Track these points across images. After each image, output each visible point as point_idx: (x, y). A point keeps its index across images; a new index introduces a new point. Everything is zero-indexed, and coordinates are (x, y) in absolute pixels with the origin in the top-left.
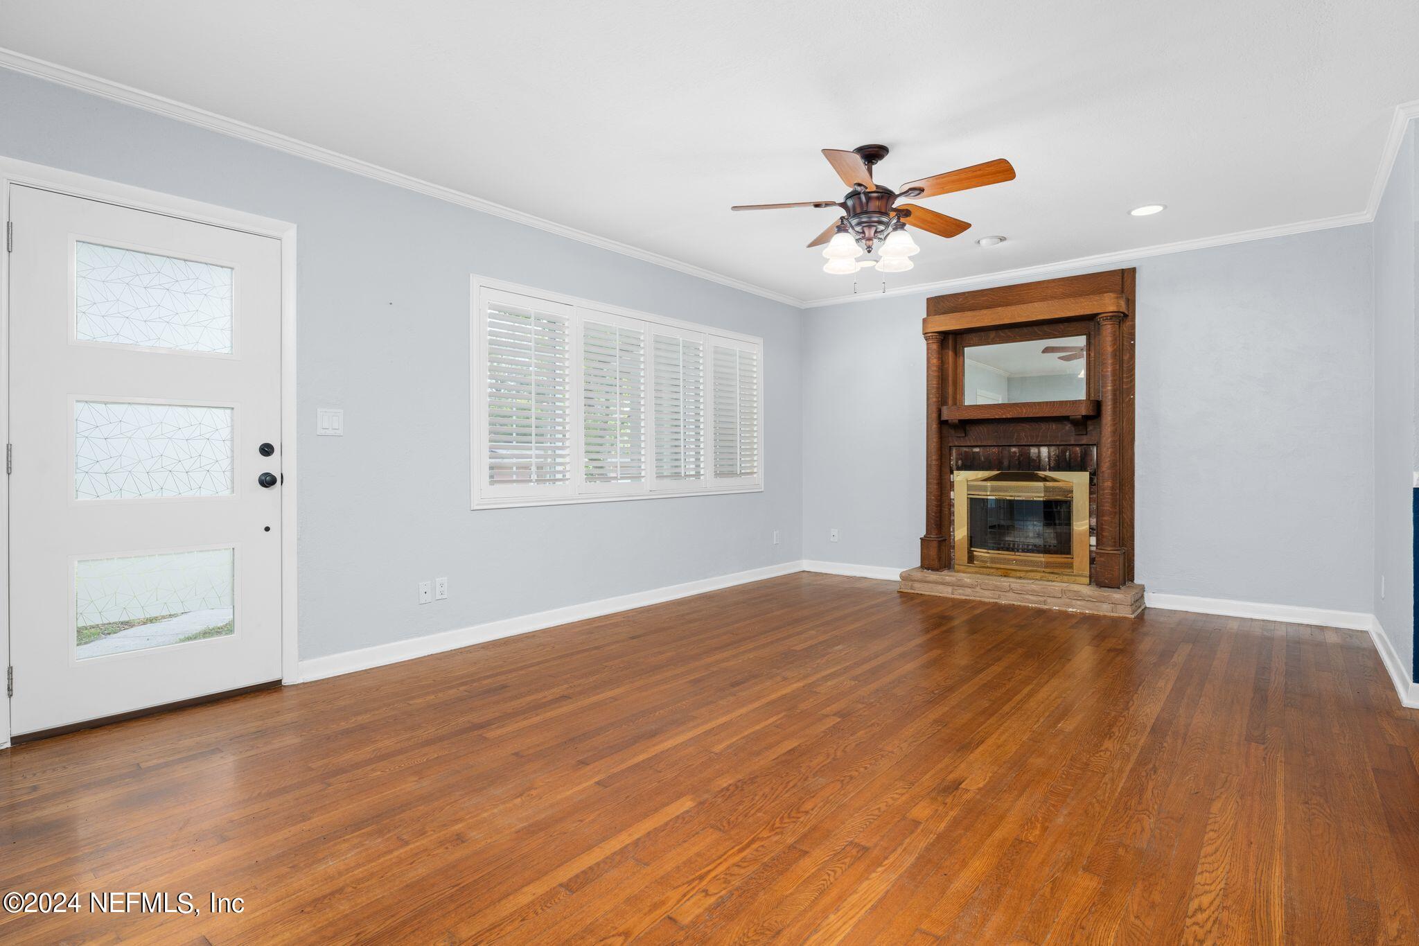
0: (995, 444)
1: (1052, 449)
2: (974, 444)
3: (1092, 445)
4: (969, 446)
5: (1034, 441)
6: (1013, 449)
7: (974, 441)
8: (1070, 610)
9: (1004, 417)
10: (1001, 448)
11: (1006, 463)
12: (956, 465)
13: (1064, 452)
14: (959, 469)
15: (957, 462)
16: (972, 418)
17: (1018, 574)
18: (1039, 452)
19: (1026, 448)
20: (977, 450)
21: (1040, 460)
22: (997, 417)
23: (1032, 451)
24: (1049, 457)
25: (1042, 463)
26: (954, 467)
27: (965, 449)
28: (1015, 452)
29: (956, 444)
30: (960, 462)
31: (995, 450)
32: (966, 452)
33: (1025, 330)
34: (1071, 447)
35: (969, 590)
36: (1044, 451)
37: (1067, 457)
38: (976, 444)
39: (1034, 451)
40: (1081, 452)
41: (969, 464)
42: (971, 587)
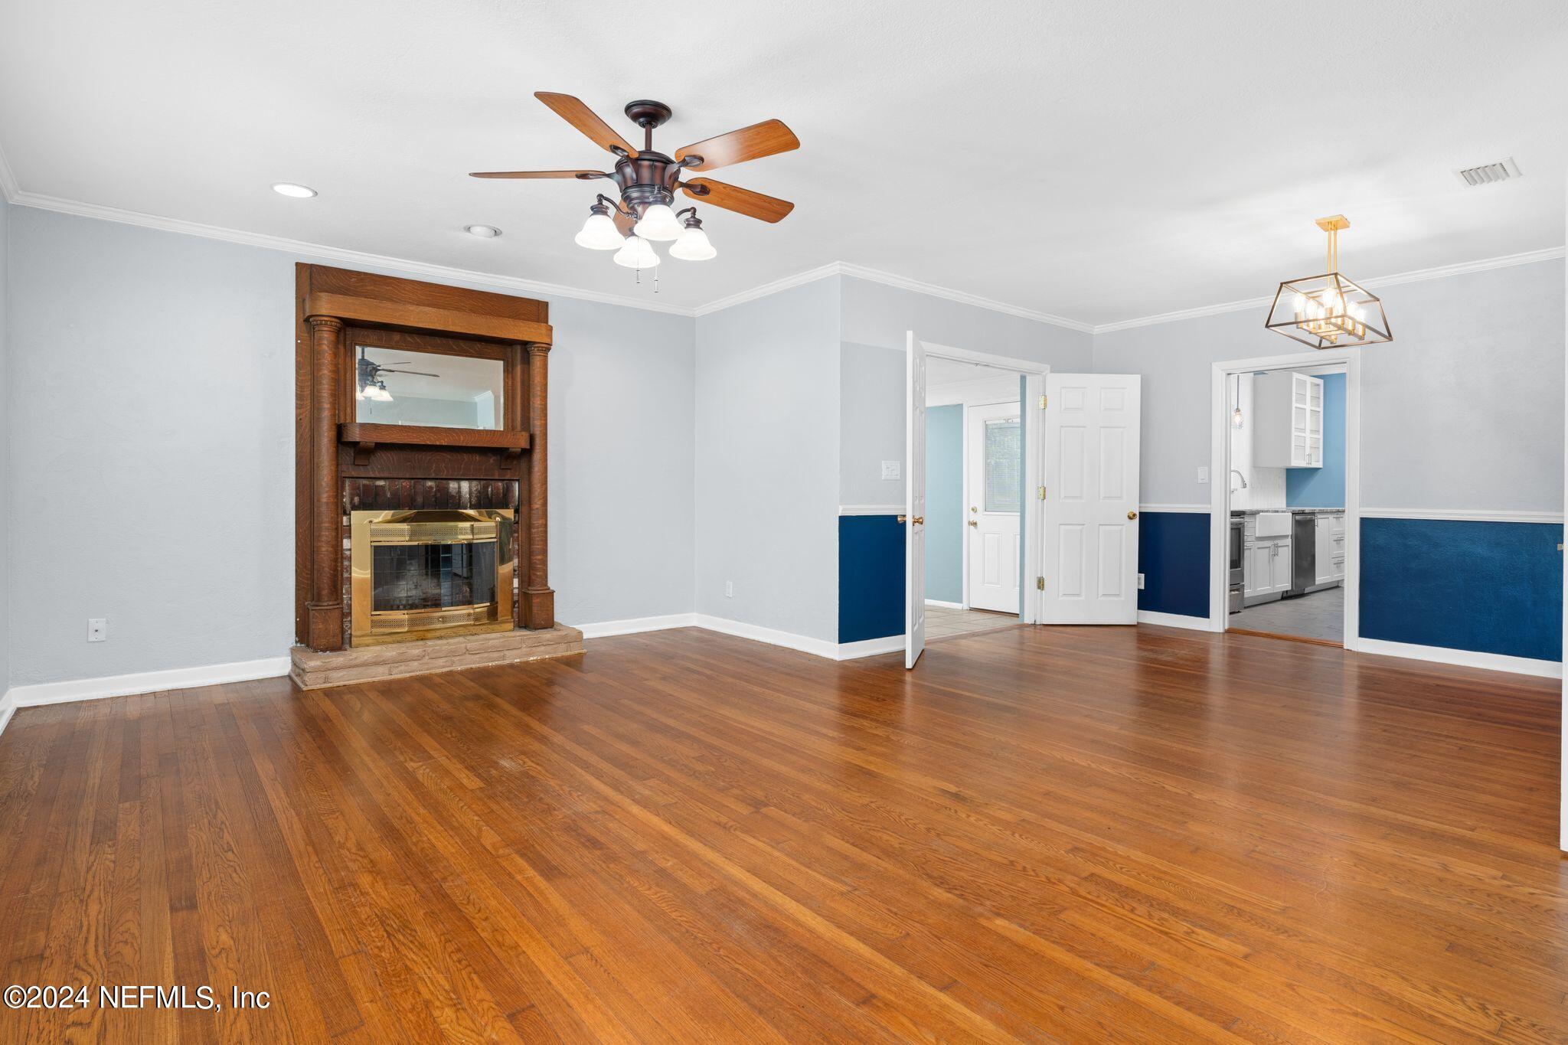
0: (407, 476)
1: (474, 483)
2: (378, 476)
3: (513, 480)
4: (371, 478)
5: (456, 473)
6: (429, 483)
7: (379, 472)
8: (532, 658)
9: (438, 444)
10: (413, 481)
11: (420, 500)
12: (351, 503)
13: (485, 488)
14: (355, 508)
15: (352, 500)
16: (395, 441)
17: (438, 634)
18: (459, 487)
19: (444, 482)
20: (381, 483)
21: (460, 497)
22: (429, 443)
23: (451, 485)
24: (470, 493)
25: (463, 500)
26: (348, 506)
27: (365, 482)
28: (431, 487)
29: (354, 474)
30: (356, 499)
31: (406, 483)
32: (364, 485)
33: (438, 341)
34: (493, 482)
35: (416, 663)
36: (465, 486)
37: (489, 493)
38: (382, 476)
39: (453, 485)
40: (503, 488)
41: (370, 501)
42: (418, 658)
